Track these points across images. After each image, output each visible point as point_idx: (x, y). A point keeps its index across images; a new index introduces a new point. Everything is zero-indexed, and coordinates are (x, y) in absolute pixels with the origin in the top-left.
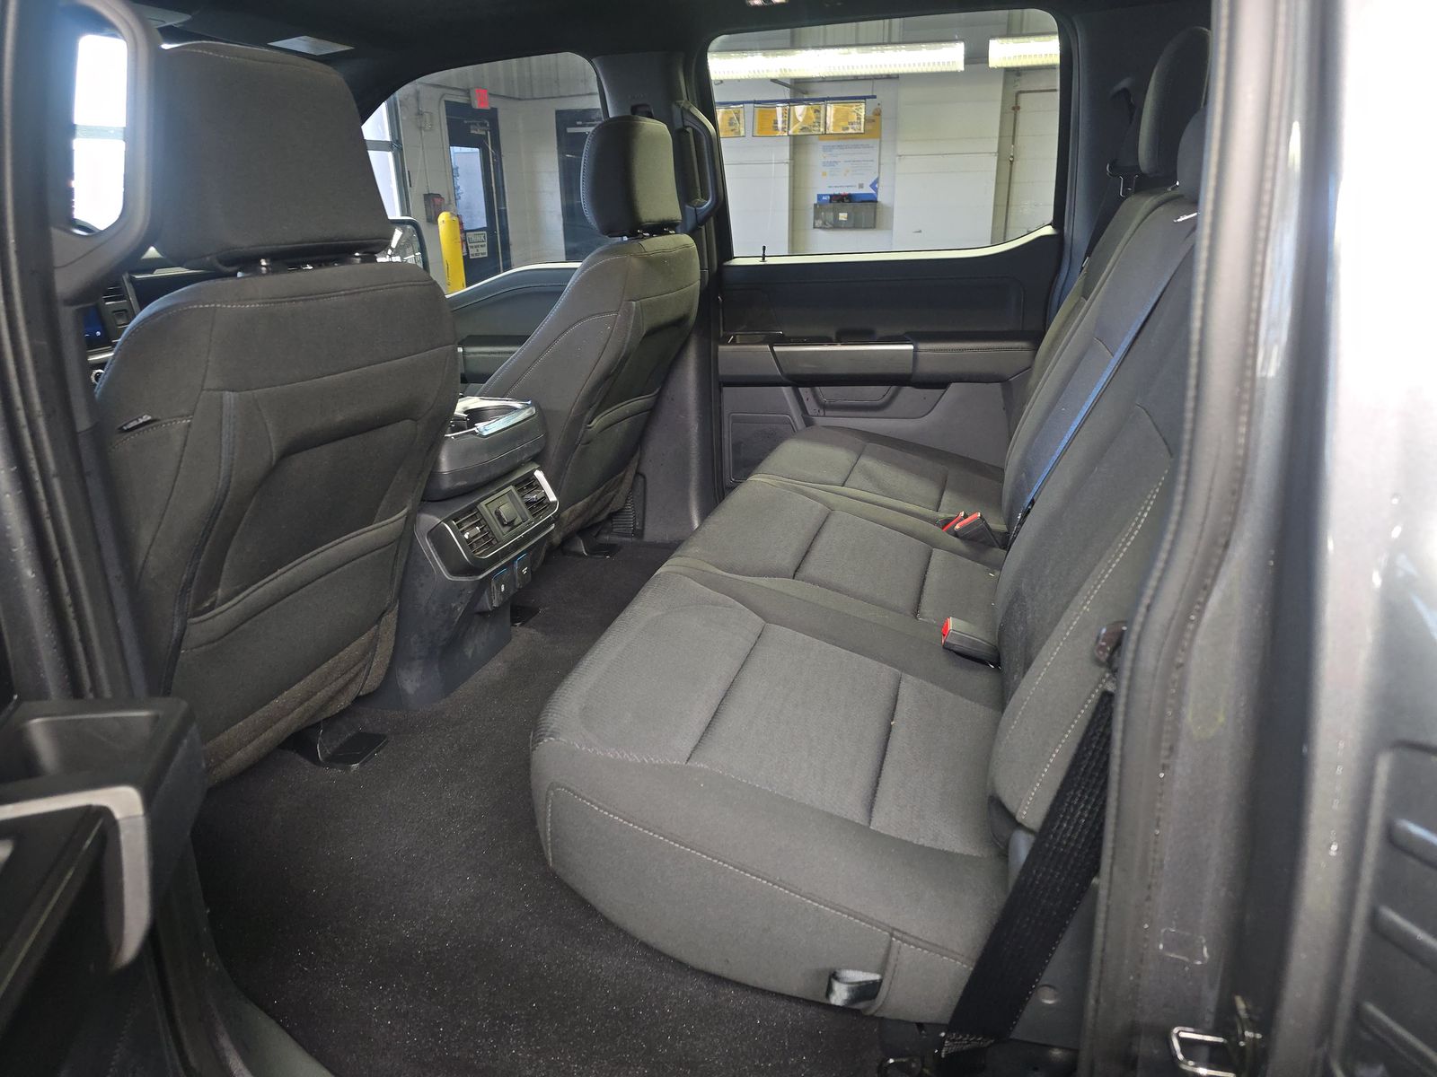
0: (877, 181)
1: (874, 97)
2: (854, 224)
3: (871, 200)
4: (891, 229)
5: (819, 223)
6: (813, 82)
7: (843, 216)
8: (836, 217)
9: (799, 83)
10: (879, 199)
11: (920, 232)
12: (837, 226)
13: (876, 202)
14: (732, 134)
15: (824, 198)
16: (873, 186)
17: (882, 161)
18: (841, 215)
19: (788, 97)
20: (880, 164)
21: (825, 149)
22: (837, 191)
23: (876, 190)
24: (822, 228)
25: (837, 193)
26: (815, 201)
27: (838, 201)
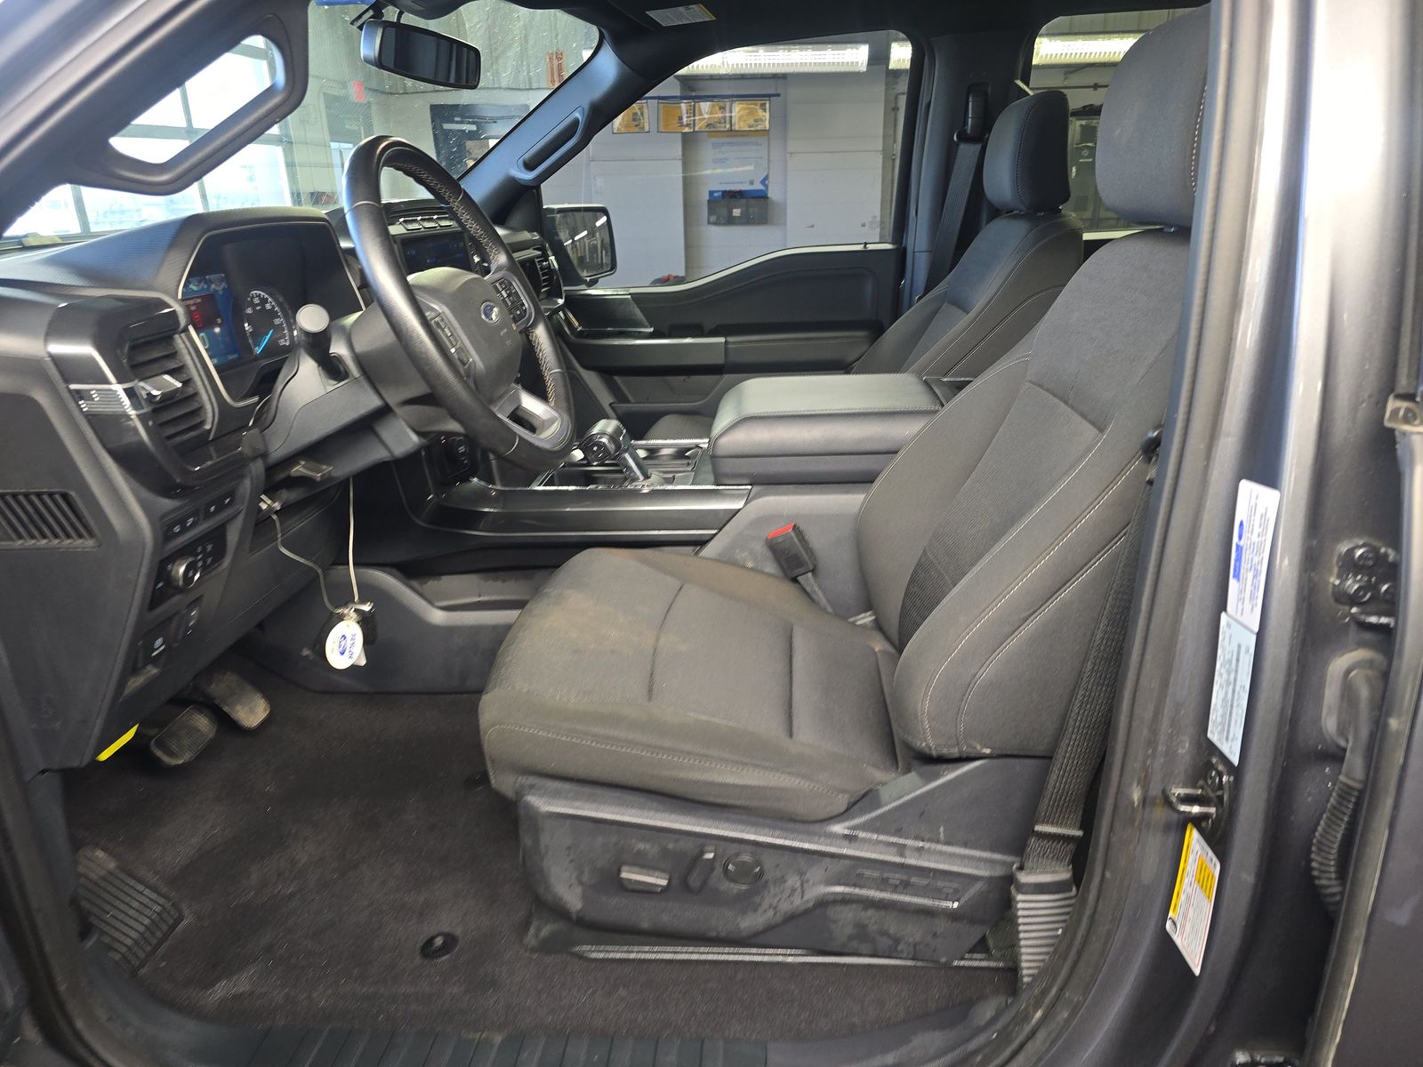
0: (766, 178)
1: (779, 95)
2: (746, 220)
3: (761, 196)
4: (785, 224)
5: (713, 218)
6: (691, 80)
7: (737, 212)
8: (730, 212)
9: (687, 80)
10: (769, 195)
11: (813, 226)
12: (731, 221)
13: (767, 198)
14: (636, 129)
15: (716, 194)
16: (763, 182)
17: (771, 159)
18: (735, 210)
19: (678, 94)
20: (769, 161)
21: (715, 146)
22: (728, 188)
23: (766, 186)
24: (715, 224)
25: (728, 189)
26: (707, 197)
27: (731, 197)
